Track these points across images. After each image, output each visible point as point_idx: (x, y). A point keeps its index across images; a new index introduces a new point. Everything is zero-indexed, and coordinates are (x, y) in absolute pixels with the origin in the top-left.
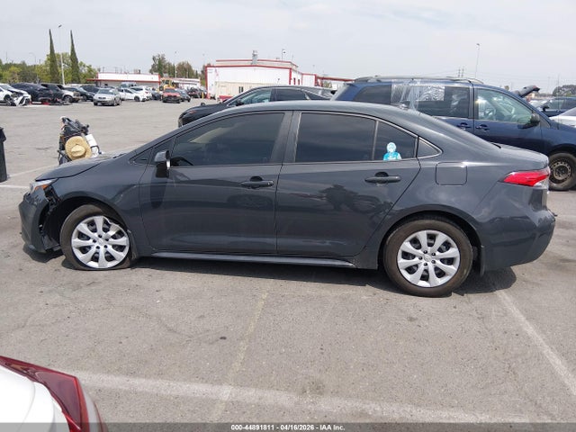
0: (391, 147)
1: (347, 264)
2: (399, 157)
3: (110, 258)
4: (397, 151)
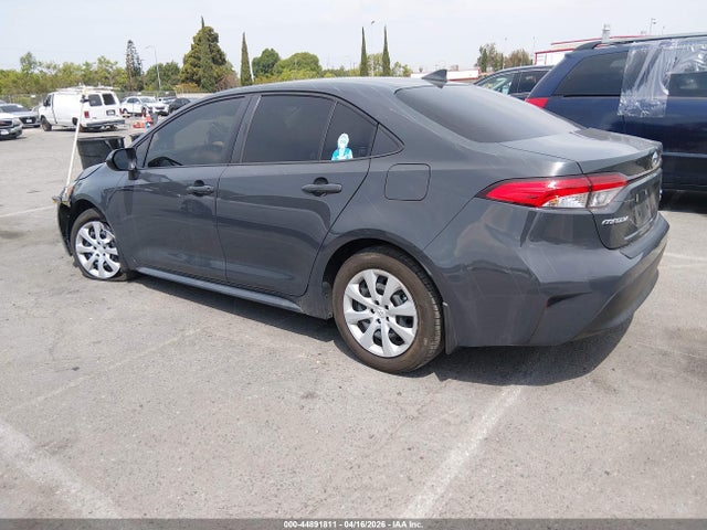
0: (343, 140)
1: (294, 306)
2: (350, 156)
3: (108, 268)
4: (349, 146)
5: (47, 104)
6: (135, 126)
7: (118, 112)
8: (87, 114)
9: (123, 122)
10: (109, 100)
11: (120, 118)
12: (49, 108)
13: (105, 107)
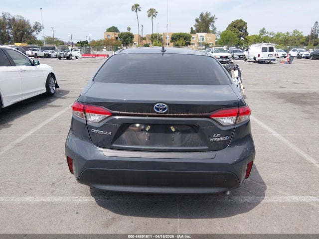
5: (247, 50)
6: (281, 62)
7: (274, 55)
8: (259, 55)
9: (275, 60)
10: (271, 49)
11: (274, 58)
12: (247, 52)
13: (268, 53)
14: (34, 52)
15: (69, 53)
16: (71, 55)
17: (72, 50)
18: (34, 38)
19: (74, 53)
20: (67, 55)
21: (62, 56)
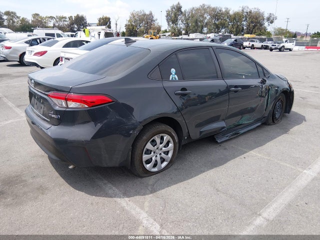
14: (252, 43)
15: (282, 45)
16: (283, 46)
17: (286, 41)
18: (265, 29)
19: (288, 45)
20: (279, 47)
21: (273, 47)
